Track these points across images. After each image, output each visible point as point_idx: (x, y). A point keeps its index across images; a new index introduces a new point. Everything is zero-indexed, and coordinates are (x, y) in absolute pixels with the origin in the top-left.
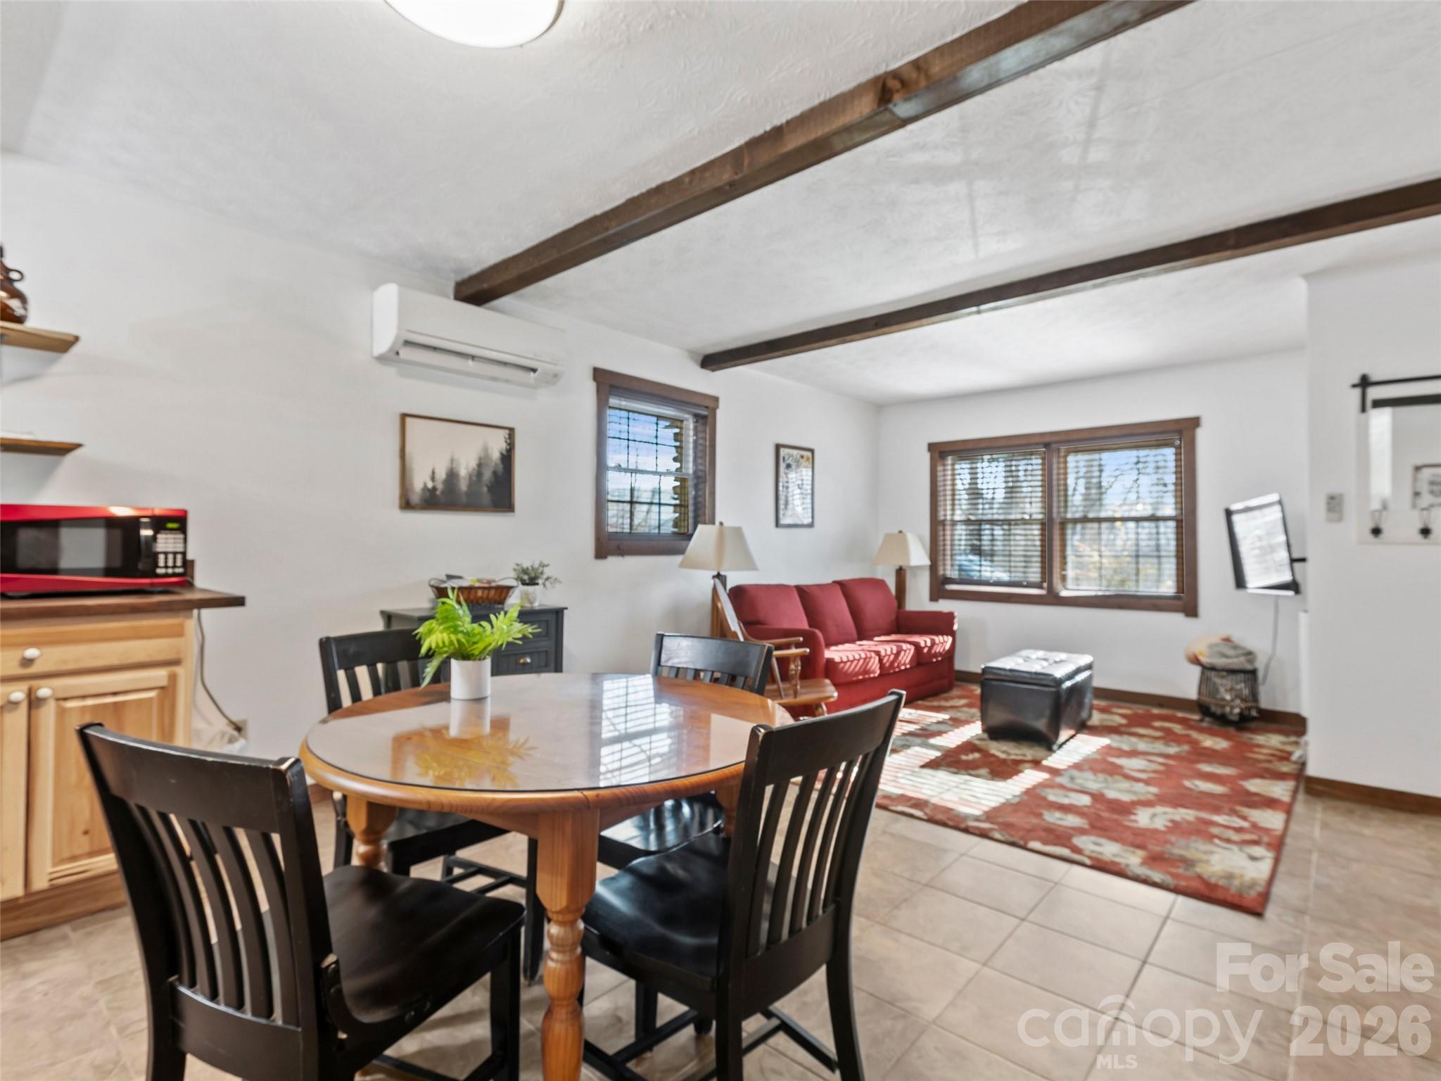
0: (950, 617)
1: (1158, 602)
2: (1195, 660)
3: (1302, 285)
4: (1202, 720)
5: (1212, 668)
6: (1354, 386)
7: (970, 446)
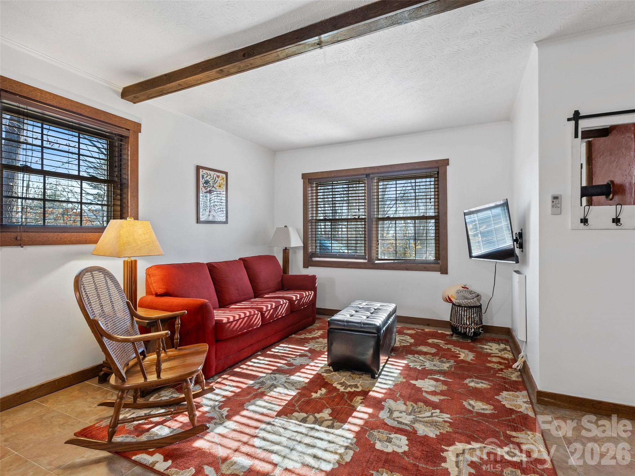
0: (314, 278)
1: (427, 265)
2: (449, 300)
3: (535, 49)
4: (452, 335)
5: (460, 306)
6: (569, 120)
7: (325, 176)
